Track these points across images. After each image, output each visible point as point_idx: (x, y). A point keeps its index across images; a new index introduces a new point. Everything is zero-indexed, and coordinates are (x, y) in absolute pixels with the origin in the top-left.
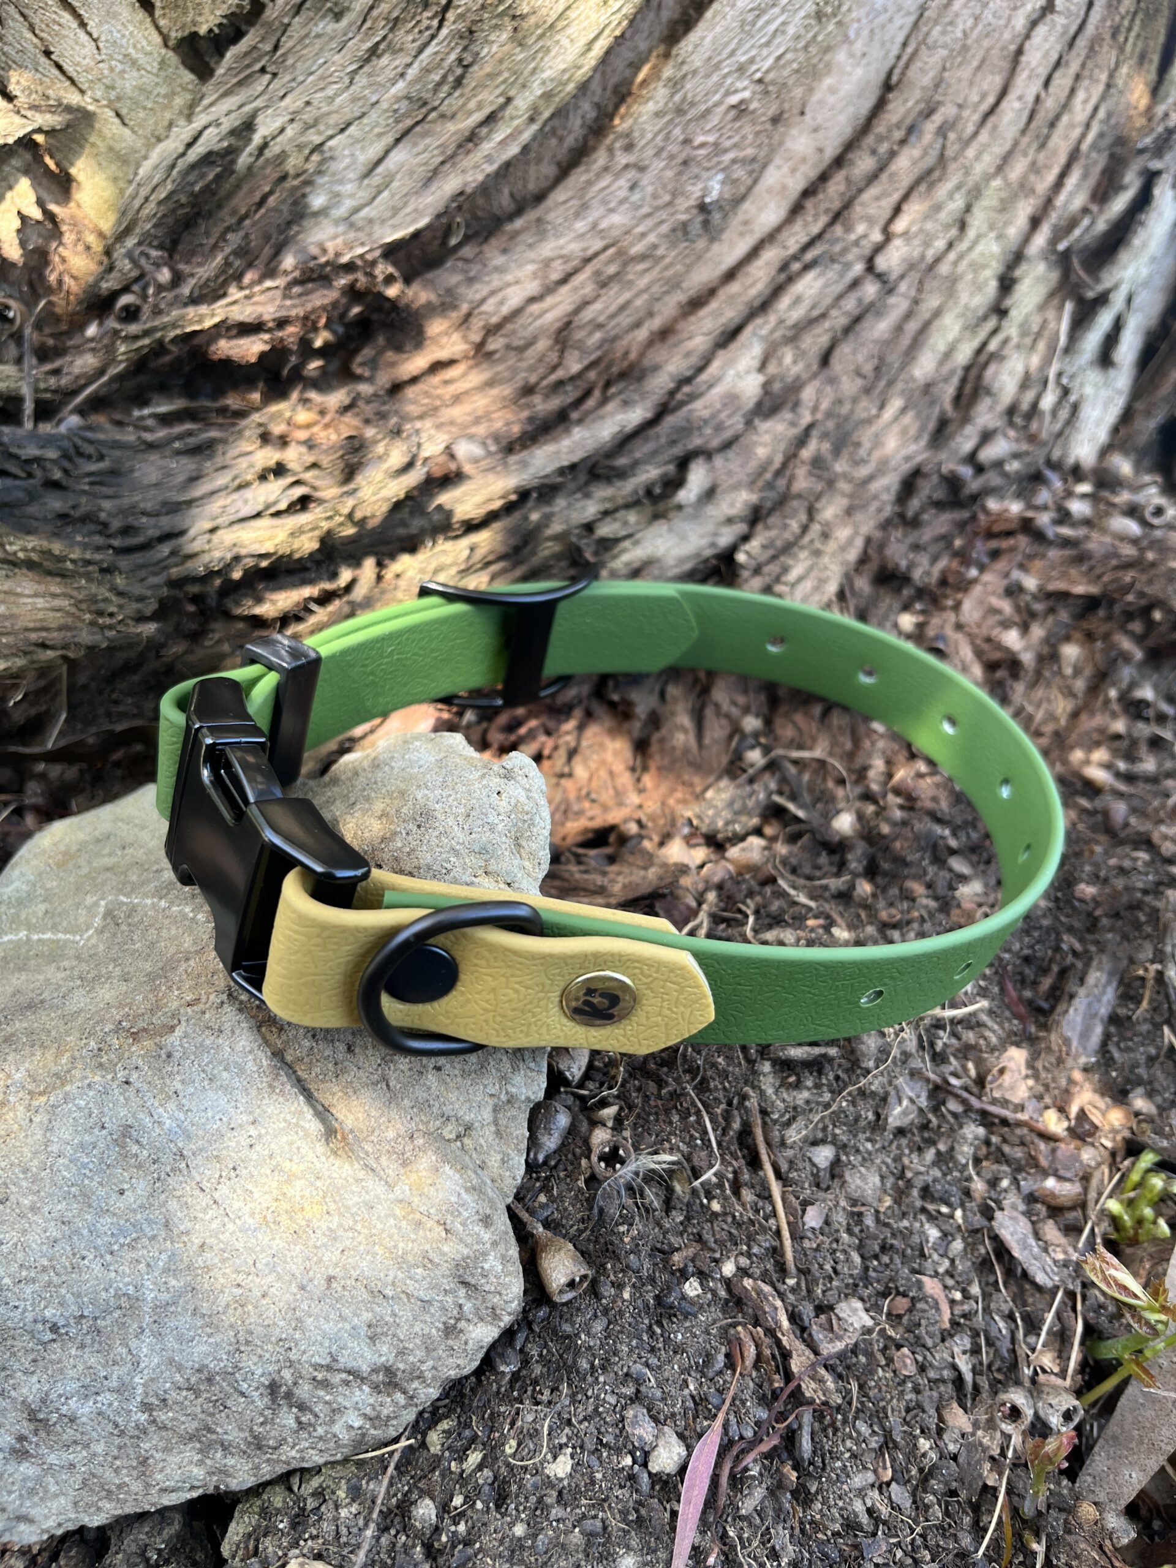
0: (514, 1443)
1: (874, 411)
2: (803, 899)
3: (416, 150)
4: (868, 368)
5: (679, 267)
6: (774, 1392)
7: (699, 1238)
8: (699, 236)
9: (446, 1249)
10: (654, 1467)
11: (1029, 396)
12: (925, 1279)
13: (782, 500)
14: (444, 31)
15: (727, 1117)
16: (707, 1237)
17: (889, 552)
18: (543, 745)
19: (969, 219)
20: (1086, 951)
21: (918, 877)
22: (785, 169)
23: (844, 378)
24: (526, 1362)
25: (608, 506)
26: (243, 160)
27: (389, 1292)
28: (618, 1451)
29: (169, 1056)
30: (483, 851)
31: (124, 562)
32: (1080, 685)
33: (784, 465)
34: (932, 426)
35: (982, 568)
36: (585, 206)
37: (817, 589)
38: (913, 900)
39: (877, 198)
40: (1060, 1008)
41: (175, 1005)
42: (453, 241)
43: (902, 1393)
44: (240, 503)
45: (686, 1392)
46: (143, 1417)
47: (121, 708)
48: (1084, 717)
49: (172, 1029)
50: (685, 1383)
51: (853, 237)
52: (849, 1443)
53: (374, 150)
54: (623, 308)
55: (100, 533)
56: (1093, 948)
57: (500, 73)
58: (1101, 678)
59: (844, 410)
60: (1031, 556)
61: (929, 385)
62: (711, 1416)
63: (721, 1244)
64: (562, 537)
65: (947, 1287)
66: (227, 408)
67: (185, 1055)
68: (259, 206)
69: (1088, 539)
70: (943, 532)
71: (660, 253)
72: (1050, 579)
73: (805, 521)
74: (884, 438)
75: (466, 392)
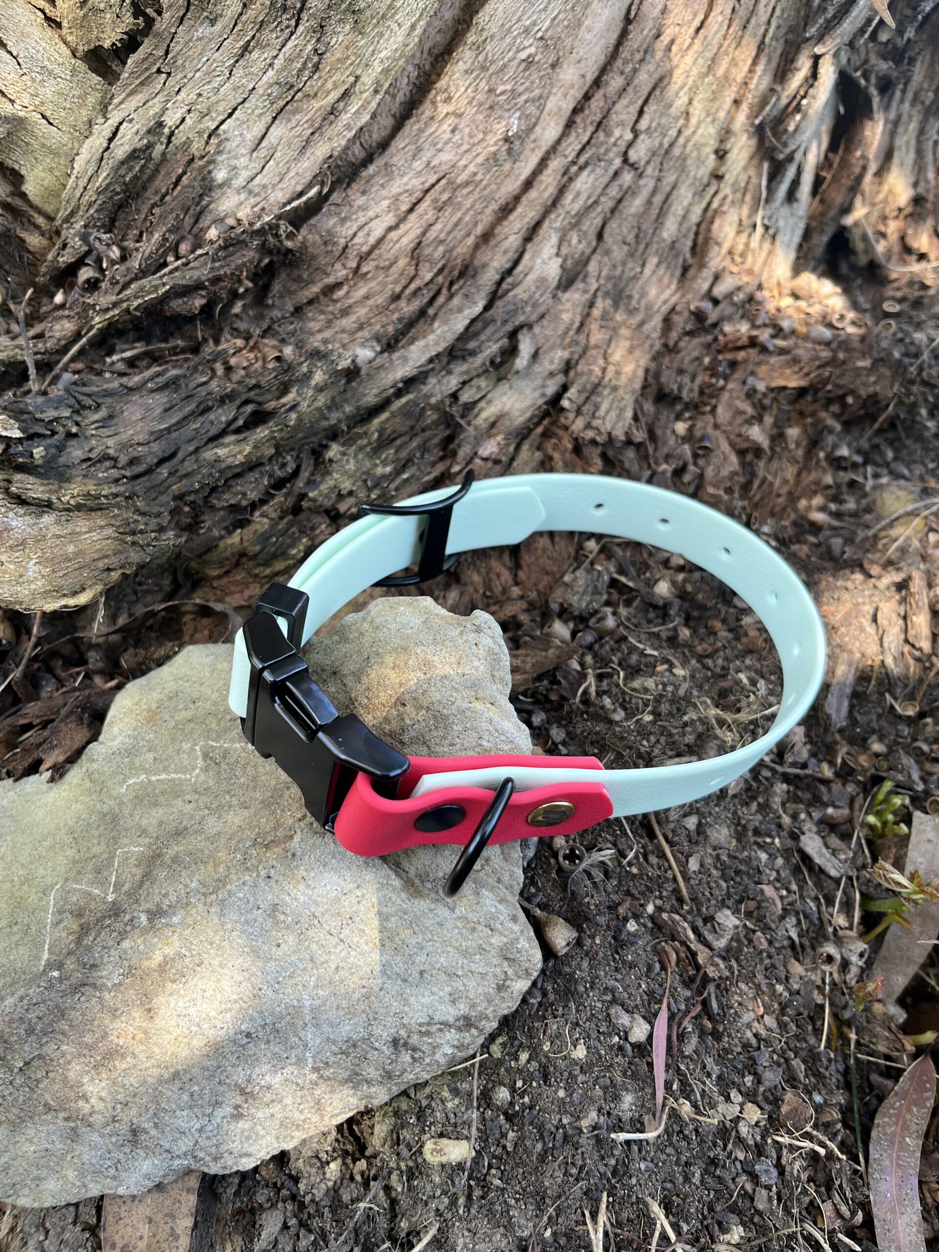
0: (548, 1044)
1: (638, 270)
2: (649, 651)
3: (289, 126)
4: (631, 238)
5: (493, 186)
6: (689, 976)
7: (628, 893)
8: (505, 161)
9: (493, 941)
10: (633, 1039)
11: (744, 238)
12: (764, 887)
13: (585, 350)
14: (301, 28)
16: (634, 891)
17: (663, 380)
19: (691, 110)
20: (834, 653)
21: (716, 617)
22: (559, 95)
23: (615, 247)
24: (545, 994)
25: (466, 377)
26: (159, 148)
27: (460, 973)
28: (610, 1035)
29: (294, 855)
30: (473, 685)
31: (138, 488)
32: (800, 453)
33: (582, 324)
34: (678, 273)
35: (726, 378)
36: (419, 150)
37: (619, 416)
38: (715, 634)
39: (627, 107)
40: (823, 695)
41: (290, 821)
42: (325, 190)
43: (762, 960)
44: (207, 424)
45: (641, 990)
46: (314, 1076)
47: (145, 587)
48: (804, 474)
49: (291, 837)
50: (640, 985)
51: (613, 140)
52: (736, 997)
53: (258, 129)
54: (456, 225)
55: (114, 467)
57: (348, 57)
58: (814, 443)
59: (618, 272)
60: (759, 364)
61: (674, 242)
62: (660, 1002)
63: (642, 894)
64: (437, 408)
65: (776, 889)
66: (177, 347)
67: (304, 853)
68: (176, 184)
69: (797, 346)
70: (696, 354)
71: (478, 178)
72: (772, 378)
73: (603, 365)
74: (647, 288)
75: (350, 306)
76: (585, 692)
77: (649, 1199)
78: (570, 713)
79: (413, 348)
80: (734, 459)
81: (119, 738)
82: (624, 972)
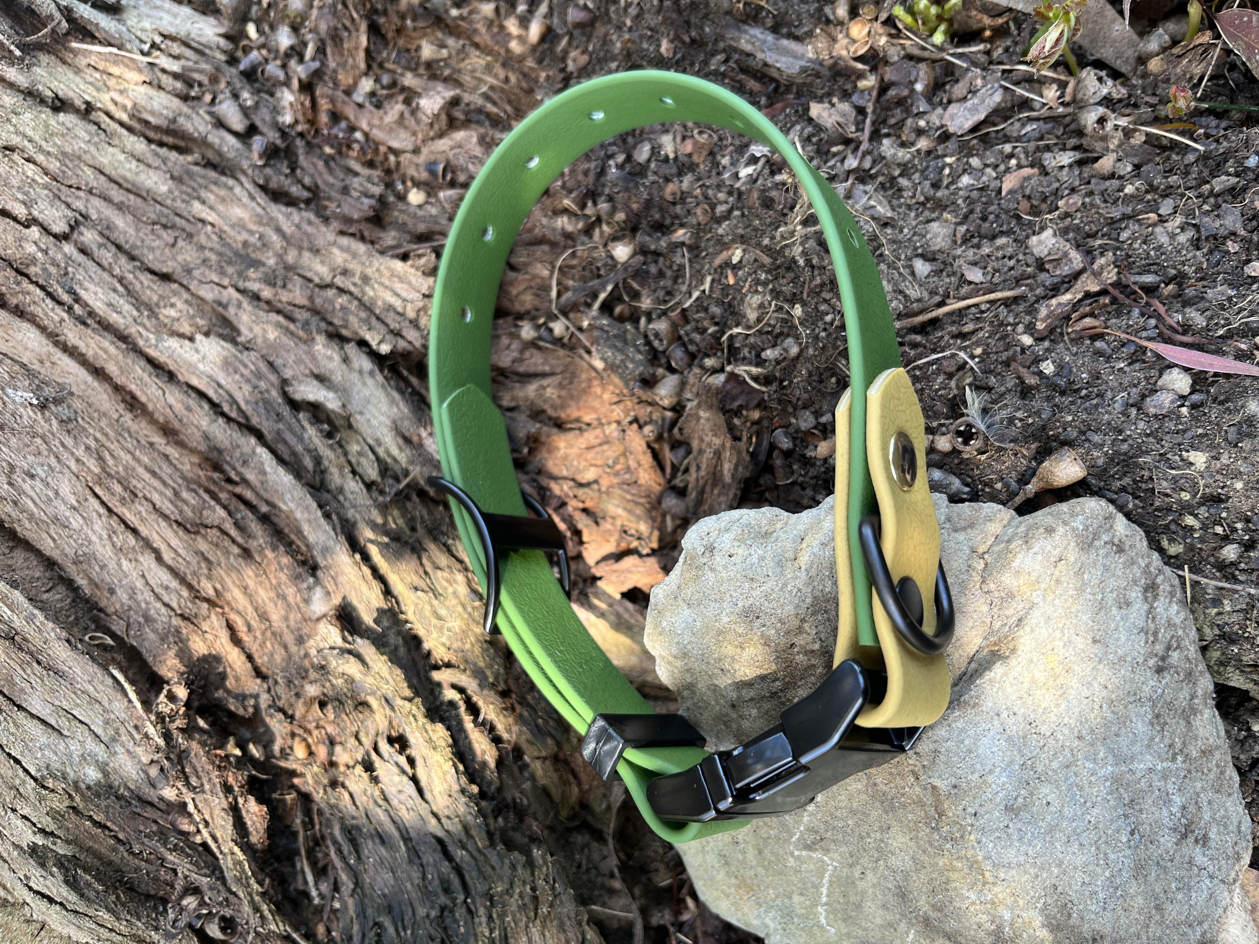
0: (1183, 494)
1: (209, 229)
2: (706, 286)
3: (29, 690)
4: (168, 236)
5: (103, 423)
6: (1112, 303)
7: (1007, 364)
8: (69, 407)
9: (1072, 559)
10: (1186, 391)
11: (166, 80)
12: (1004, 187)
13: (315, 311)
15: (915, 345)
16: (1004, 356)
17: (356, 215)
18: (575, 509)
20: (724, 51)
21: (661, 189)
23: (180, 258)
25: (347, 470)
26: (62, 849)
27: (1099, 597)
28: (1179, 417)
29: (955, 787)
30: (780, 564)
31: (478, 886)
32: (453, 42)
33: (279, 312)
34: (213, 175)
35: (352, 129)
36: (56, 519)
37: (401, 280)
38: (683, 194)
40: (775, 75)
41: (917, 789)
42: (109, 641)
43: (1093, 205)
44: (402, 797)
45: (1127, 369)
46: (1180, 758)
48: (477, 39)
49: (934, 788)
50: (1120, 370)
51: (40, 255)
52: (1136, 246)
53: (34, 729)
54: (154, 474)
55: (452, 911)
56: (722, 45)
59: (214, 257)
60: (336, 84)
61: (172, 177)
62: (1144, 350)
63: (1008, 346)
64: (384, 510)
65: (1008, 170)
66: (303, 822)
67: (954, 775)
68: (104, 827)
69: (314, 30)
70: (320, 164)
71: (93, 444)
72: (355, 67)
73: (334, 291)
74: (234, 220)
75: (256, 610)
76: (755, 379)
78: (780, 401)
79: (312, 538)
80: (460, 135)
81: (767, 921)
82: (1104, 387)
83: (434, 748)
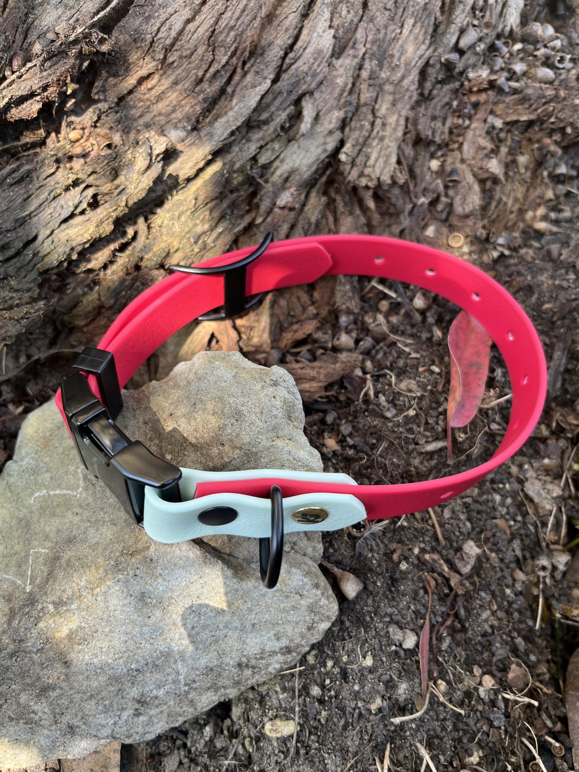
0: (346, 657)
1: (398, 31)
2: (413, 354)
4: (390, 4)
6: (445, 595)
7: (400, 541)
9: (302, 602)
10: (405, 647)
12: (498, 521)
13: (357, 108)
16: (405, 539)
17: (420, 126)
20: (552, 342)
24: (343, 623)
25: (262, 143)
27: (280, 622)
28: (389, 645)
29: (151, 560)
30: (274, 428)
31: (11, 268)
32: (528, 174)
33: (354, 84)
34: (430, 31)
35: (470, 118)
37: (386, 162)
43: (495, 573)
44: (58, 208)
45: (410, 611)
48: (531, 190)
49: (148, 548)
50: (410, 607)
52: (478, 602)
56: (554, 340)
58: (539, 165)
59: (381, 36)
60: (496, 103)
61: (426, 4)
62: (423, 618)
63: (410, 540)
64: (241, 170)
65: (507, 520)
66: (27, 143)
67: (159, 558)
69: (527, 86)
70: (446, 99)
72: (508, 114)
73: (372, 119)
74: (406, 47)
75: (163, 93)
76: (366, 394)
77: (418, 745)
78: (356, 412)
79: (217, 124)
80: (476, 187)
81: (26, 460)
82: (398, 599)
83: (97, 226)
